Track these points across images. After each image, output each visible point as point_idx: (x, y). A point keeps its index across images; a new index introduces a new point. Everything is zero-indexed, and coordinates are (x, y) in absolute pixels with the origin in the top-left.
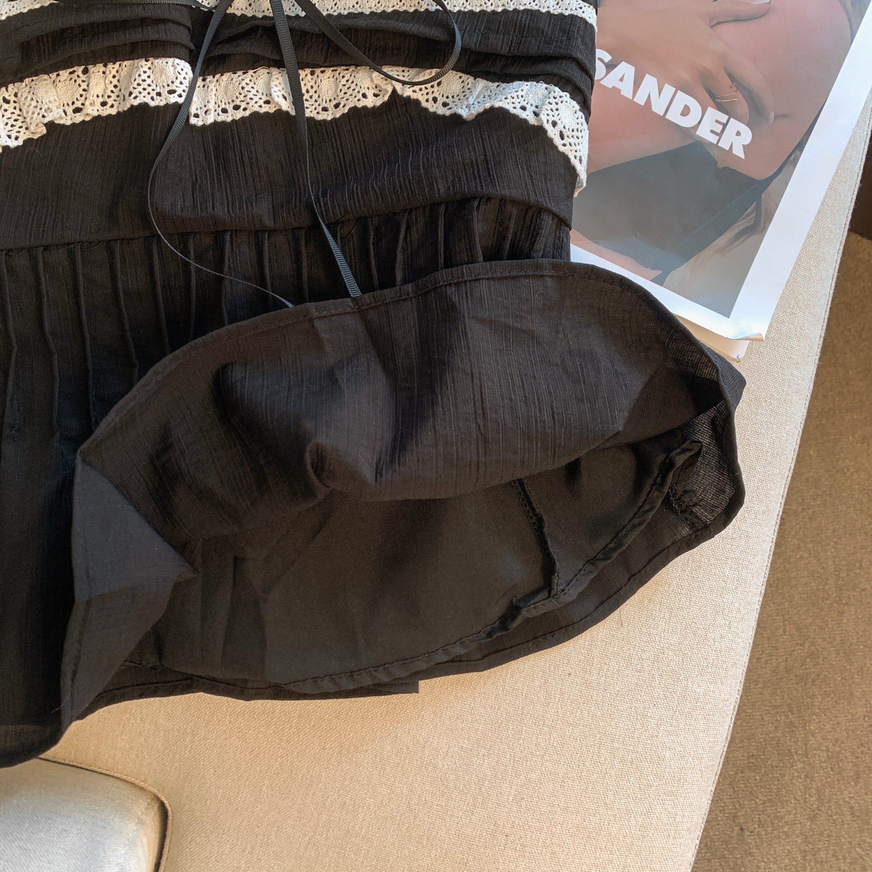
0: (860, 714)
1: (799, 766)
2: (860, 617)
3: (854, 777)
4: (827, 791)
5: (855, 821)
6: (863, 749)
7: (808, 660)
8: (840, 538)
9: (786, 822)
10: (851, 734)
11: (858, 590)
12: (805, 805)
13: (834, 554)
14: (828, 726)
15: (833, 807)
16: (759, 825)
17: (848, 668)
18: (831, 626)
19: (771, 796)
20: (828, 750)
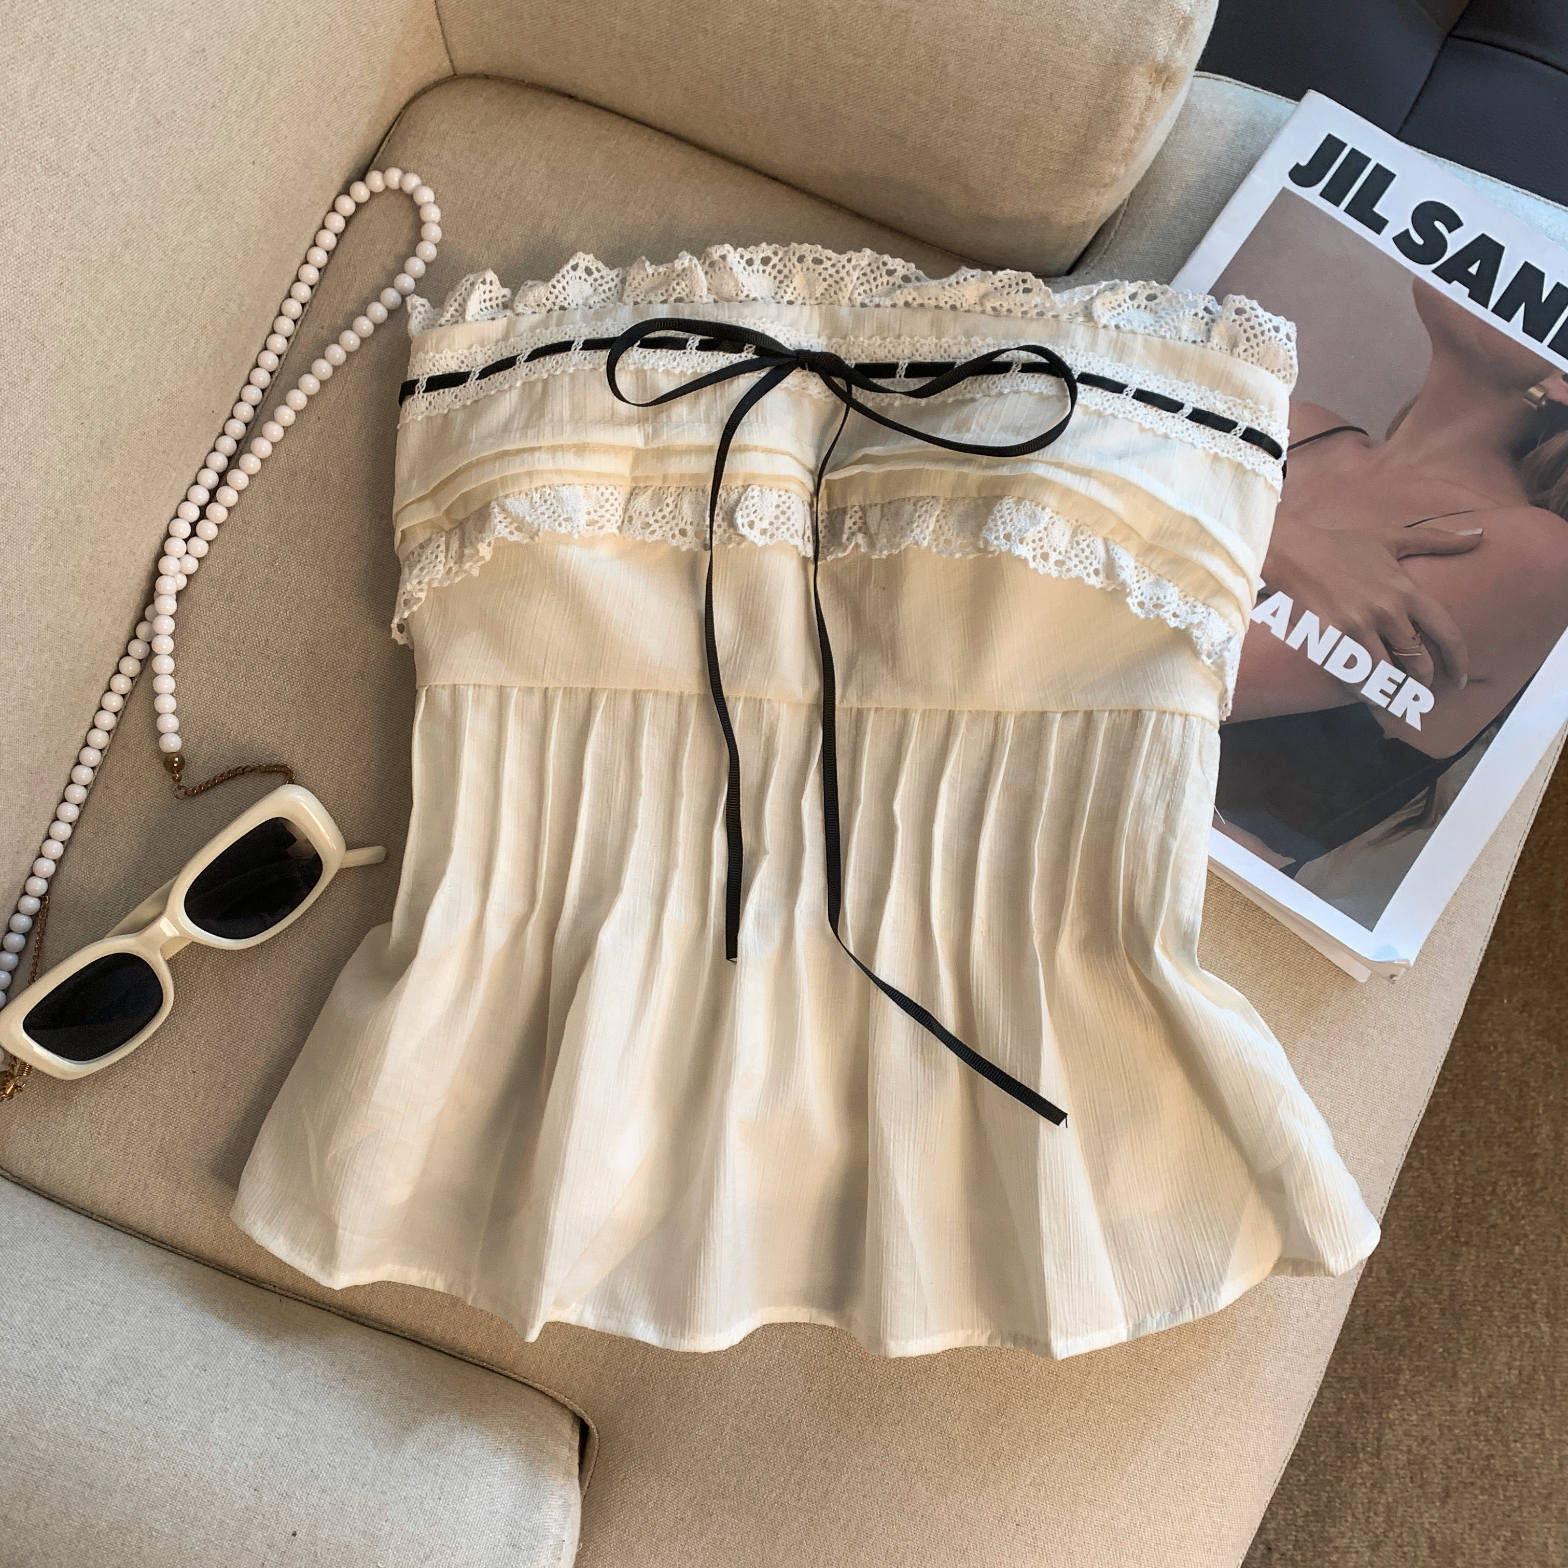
0: (1463, 1405)
1: (1365, 1470)
2: (1483, 1264)
3: (1443, 1495)
4: (1401, 1509)
5: (1433, 1558)
6: (1460, 1456)
7: (1398, 1317)
8: (1470, 1147)
9: (1336, 1548)
10: (1446, 1432)
11: (1485, 1225)
12: (1367, 1527)
13: (1457, 1169)
14: (1414, 1417)
15: (1405, 1535)
16: (1294, 1546)
17: (1455, 1336)
18: (1437, 1273)
19: (1318, 1506)
20: (1410, 1451)
